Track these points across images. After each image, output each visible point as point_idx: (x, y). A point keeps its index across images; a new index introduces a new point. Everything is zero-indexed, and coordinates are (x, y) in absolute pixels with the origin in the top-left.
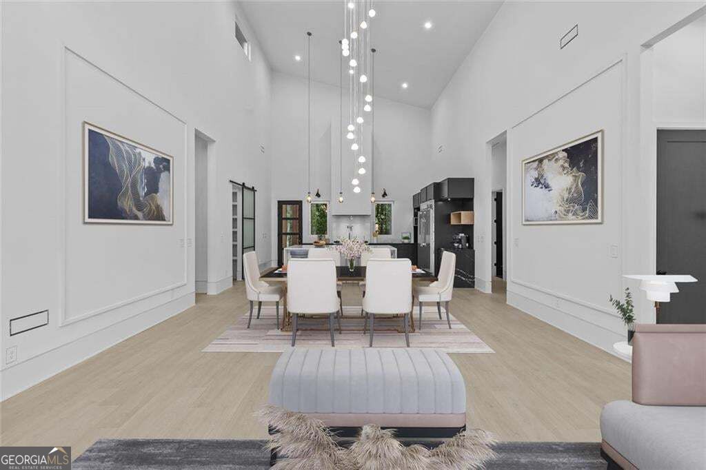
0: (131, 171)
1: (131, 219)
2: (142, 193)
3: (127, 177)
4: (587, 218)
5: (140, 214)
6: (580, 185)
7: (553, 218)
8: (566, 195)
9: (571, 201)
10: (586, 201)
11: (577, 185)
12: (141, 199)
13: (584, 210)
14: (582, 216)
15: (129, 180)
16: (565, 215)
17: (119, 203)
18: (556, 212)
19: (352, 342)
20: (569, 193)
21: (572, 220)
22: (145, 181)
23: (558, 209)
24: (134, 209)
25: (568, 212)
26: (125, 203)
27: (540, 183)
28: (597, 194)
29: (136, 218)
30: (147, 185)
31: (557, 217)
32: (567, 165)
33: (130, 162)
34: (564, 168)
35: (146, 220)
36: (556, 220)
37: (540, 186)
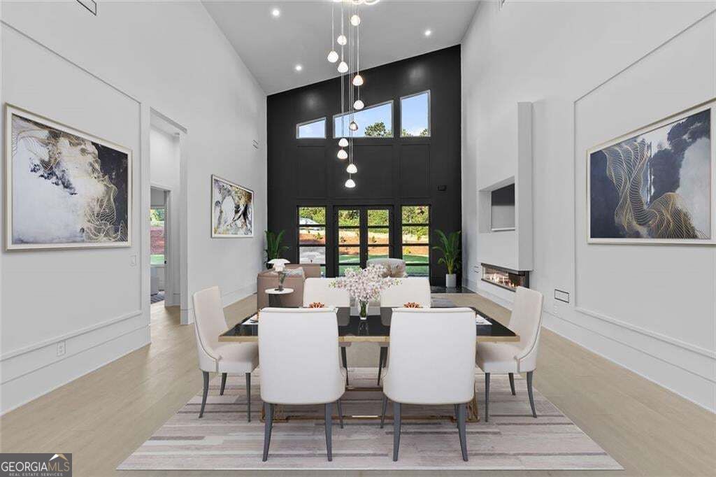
0: (630, 173)
1: (630, 237)
2: (646, 198)
3: (626, 183)
4: (119, 240)
5: (643, 230)
6: (112, 200)
7: (79, 239)
8: (97, 209)
9: (102, 217)
10: (118, 221)
11: (109, 199)
12: (645, 207)
13: (116, 231)
14: (114, 238)
15: (628, 185)
16: (95, 235)
17: (616, 219)
18: (83, 230)
19: (364, 377)
20: (101, 206)
21: (105, 242)
22: (651, 178)
23: (86, 225)
24: (634, 223)
25: (99, 231)
26: (623, 218)
27: (52, 174)
28: (127, 214)
29: (637, 235)
30: (654, 183)
31: (84, 238)
32: (97, 166)
33: (628, 163)
34: (94, 170)
35: (653, 237)
36: (83, 241)
37: (54, 179)
